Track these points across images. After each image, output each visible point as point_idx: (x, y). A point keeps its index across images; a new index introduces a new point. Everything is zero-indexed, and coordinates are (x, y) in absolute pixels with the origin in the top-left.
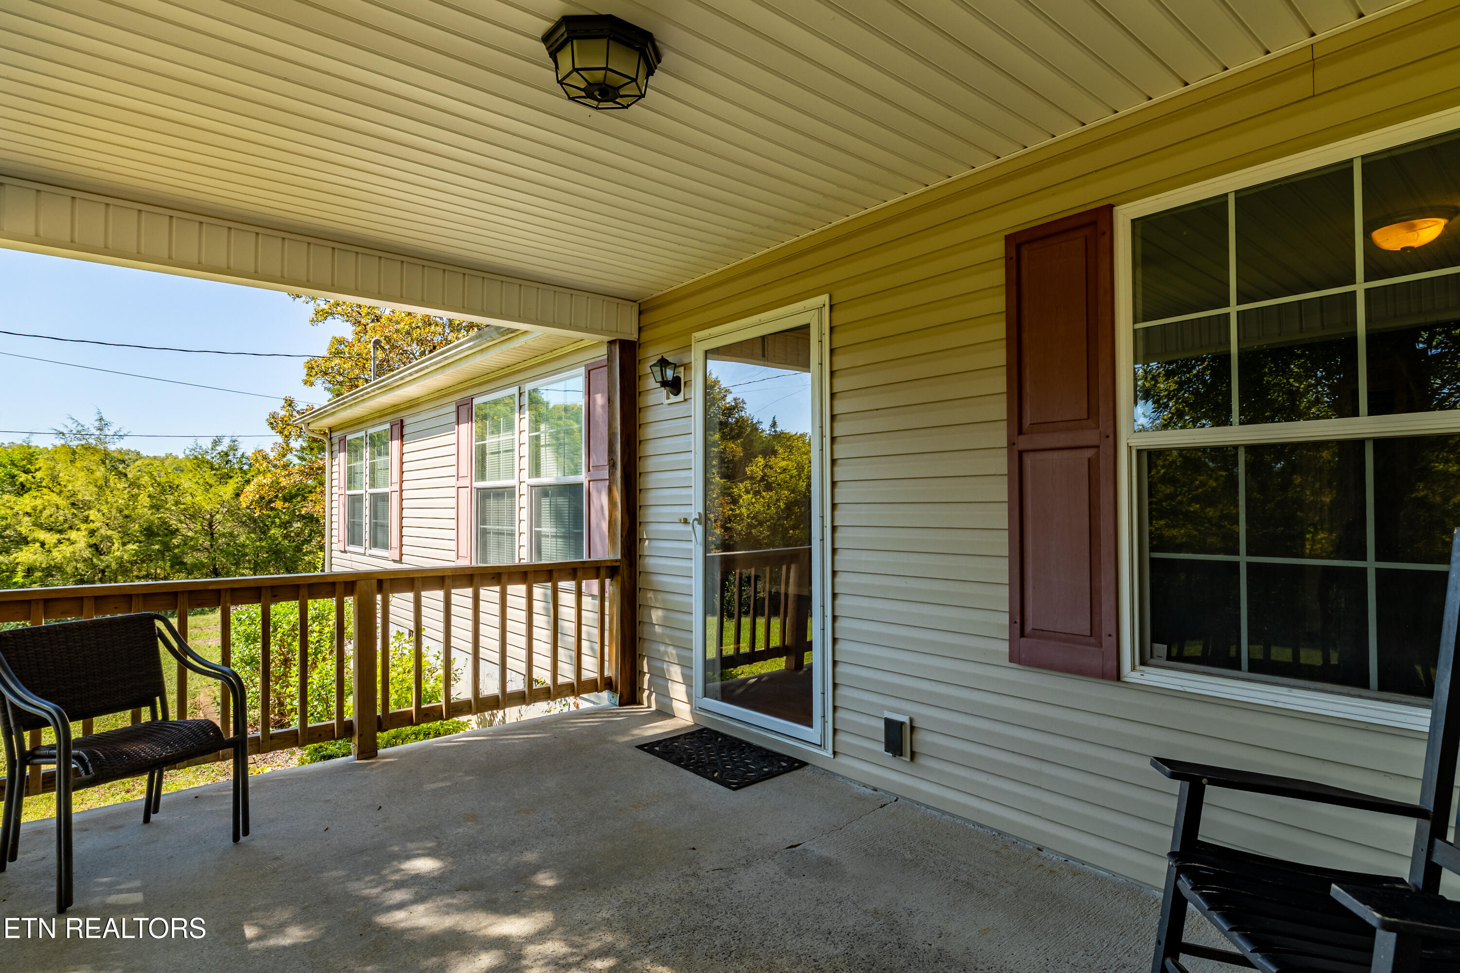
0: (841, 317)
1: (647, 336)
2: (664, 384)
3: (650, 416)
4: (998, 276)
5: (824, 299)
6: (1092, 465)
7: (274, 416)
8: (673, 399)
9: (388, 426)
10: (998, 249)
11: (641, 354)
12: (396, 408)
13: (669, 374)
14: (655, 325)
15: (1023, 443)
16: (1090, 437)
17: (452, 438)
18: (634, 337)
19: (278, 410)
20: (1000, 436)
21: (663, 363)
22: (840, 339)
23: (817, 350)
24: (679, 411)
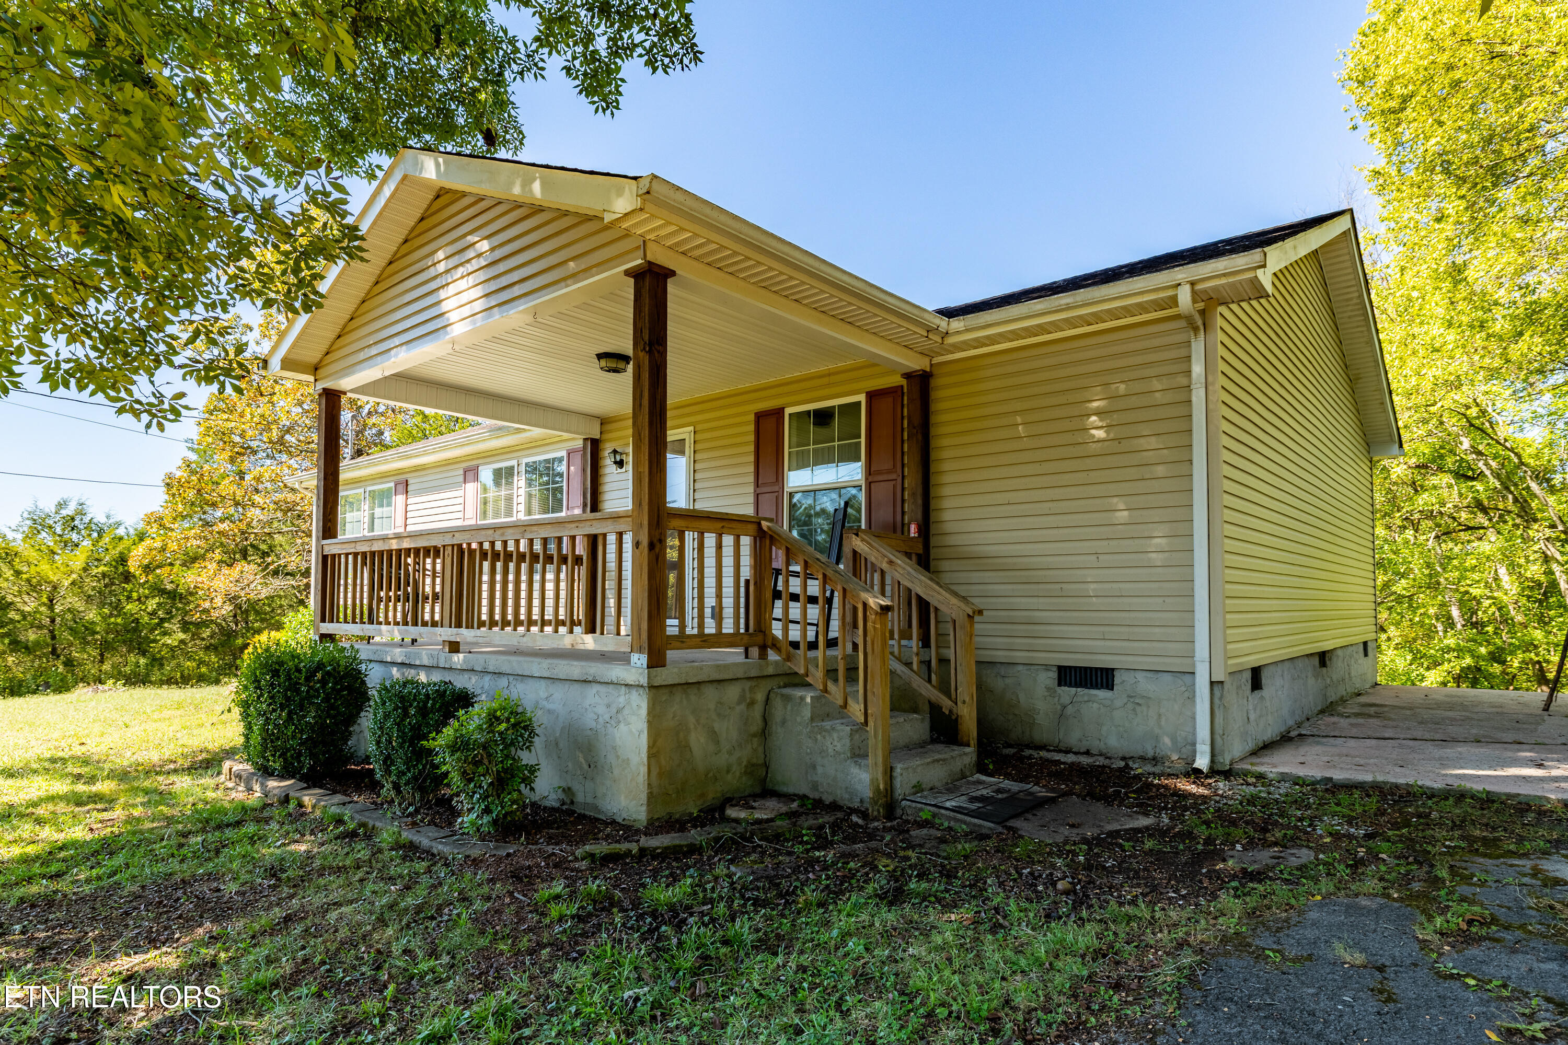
0: (698, 437)
1: (605, 436)
2: (615, 462)
3: (607, 479)
4: (752, 428)
5: (692, 428)
6: (777, 498)
7: (170, 476)
8: (619, 470)
9: (392, 485)
10: (752, 417)
11: (602, 446)
12: (400, 472)
13: (618, 458)
14: (610, 431)
15: (759, 491)
16: (776, 488)
17: (461, 493)
18: (598, 437)
19: (174, 471)
20: (751, 489)
21: (615, 452)
22: (698, 447)
23: (688, 449)
24: (623, 477)
